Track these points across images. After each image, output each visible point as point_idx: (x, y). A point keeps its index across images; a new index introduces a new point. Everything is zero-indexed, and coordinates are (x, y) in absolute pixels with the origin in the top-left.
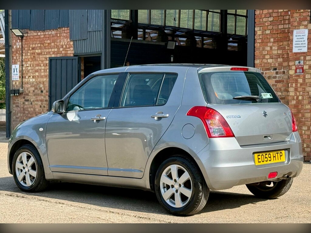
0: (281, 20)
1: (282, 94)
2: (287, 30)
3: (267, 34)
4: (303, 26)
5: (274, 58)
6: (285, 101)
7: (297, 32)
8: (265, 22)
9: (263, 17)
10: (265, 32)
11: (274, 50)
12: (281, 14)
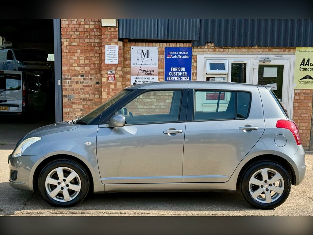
0: (87, 35)
1: (90, 96)
2: (94, 44)
3: (74, 46)
4: (114, 43)
5: (82, 66)
6: (93, 102)
7: (108, 47)
8: (72, 35)
9: (69, 30)
10: (72, 44)
11: (81, 60)
12: (87, 29)
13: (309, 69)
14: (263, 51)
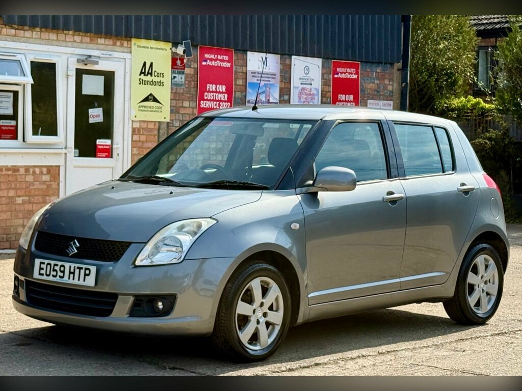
13: (153, 83)
14: (81, 42)
